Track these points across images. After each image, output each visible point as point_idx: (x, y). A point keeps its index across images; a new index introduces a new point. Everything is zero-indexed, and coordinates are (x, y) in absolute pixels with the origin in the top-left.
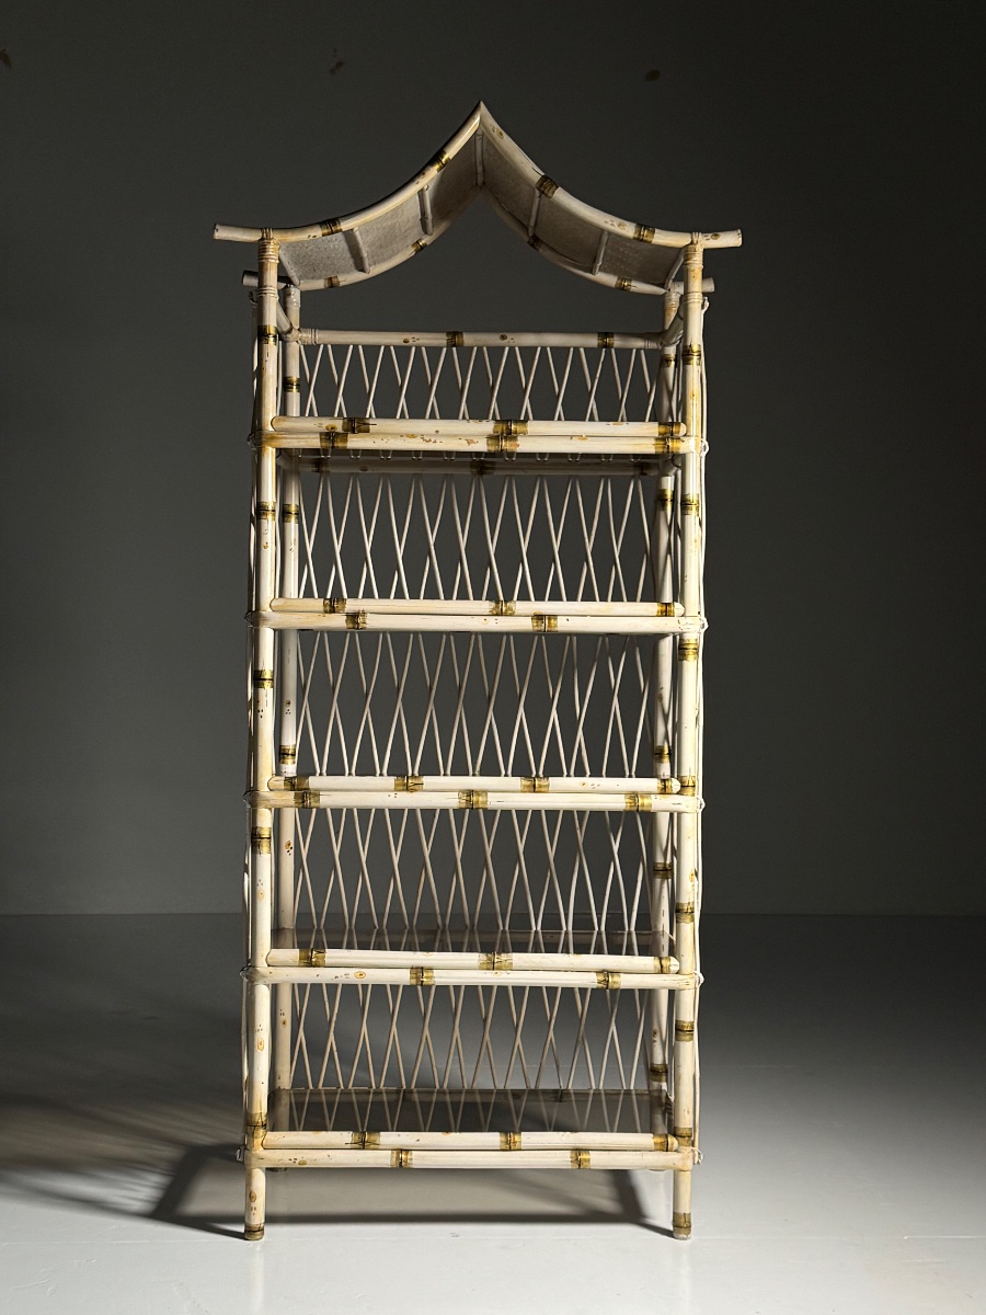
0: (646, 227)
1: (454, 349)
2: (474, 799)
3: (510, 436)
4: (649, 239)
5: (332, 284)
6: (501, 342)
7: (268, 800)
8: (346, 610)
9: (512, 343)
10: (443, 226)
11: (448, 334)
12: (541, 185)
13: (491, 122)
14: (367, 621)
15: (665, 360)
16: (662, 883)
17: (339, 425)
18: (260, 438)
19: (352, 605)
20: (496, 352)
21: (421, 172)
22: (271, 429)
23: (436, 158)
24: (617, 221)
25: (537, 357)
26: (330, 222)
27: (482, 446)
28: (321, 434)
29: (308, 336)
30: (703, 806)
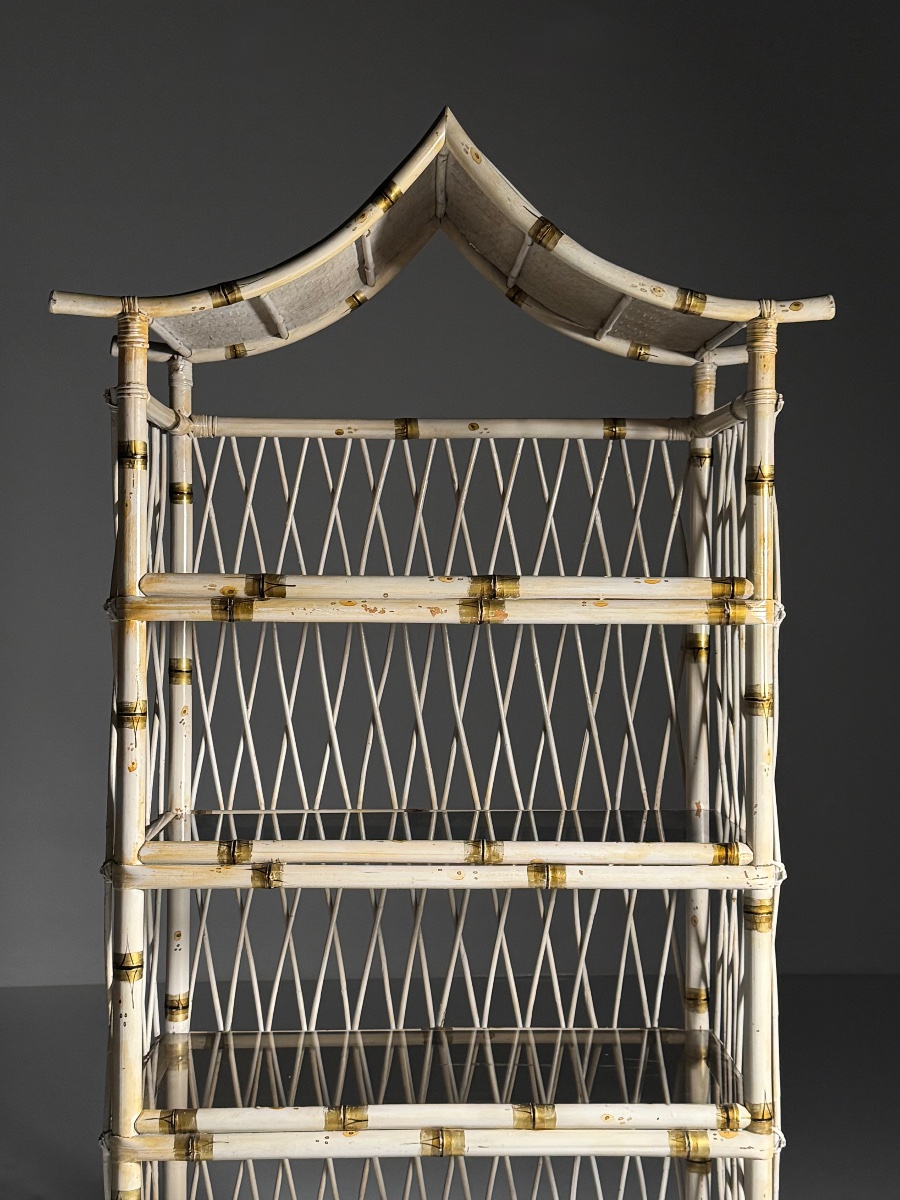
0: (693, 293)
1: (406, 442)
2: (446, 1140)
3: (493, 599)
4: (696, 310)
5: (236, 354)
6: (469, 433)
7: (135, 1152)
8: (252, 860)
9: (485, 434)
10: (389, 275)
11: (398, 421)
12: (538, 232)
13: (464, 140)
14: (284, 878)
15: (696, 457)
16: (699, 1180)
17: (240, 586)
18: (123, 608)
19: (261, 851)
20: (463, 446)
21: (359, 213)
22: (138, 593)
23: (382, 191)
24: (650, 284)
25: (519, 452)
26: (225, 288)
27: (452, 615)
28: (213, 600)
29: (204, 427)
30: (783, 1145)
